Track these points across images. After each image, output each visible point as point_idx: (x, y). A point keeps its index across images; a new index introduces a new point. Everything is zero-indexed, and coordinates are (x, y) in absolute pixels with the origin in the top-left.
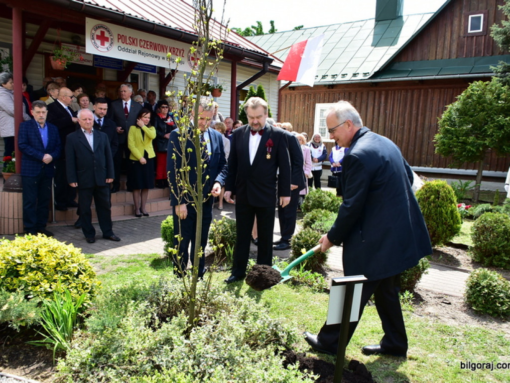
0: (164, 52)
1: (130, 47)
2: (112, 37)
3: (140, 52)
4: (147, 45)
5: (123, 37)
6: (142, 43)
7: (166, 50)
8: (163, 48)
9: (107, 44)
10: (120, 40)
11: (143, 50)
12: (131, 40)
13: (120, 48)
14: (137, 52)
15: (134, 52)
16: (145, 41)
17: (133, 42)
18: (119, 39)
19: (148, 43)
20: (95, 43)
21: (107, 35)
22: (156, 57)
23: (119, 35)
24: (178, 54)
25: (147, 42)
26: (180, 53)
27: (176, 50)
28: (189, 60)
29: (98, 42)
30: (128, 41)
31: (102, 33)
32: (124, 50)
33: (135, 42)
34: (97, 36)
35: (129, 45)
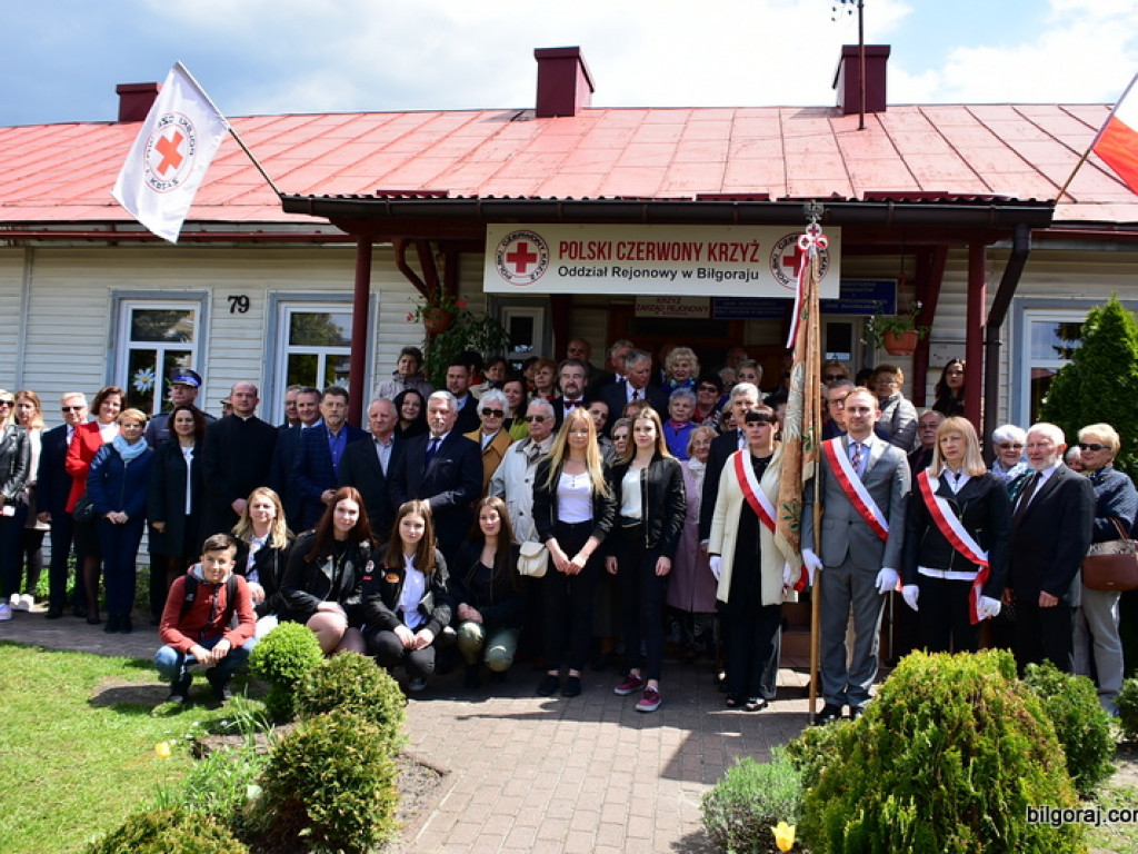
0: (689, 259)
1: (588, 264)
2: (544, 251)
3: (616, 271)
4: (639, 251)
5: (574, 246)
6: (623, 251)
7: (698, 252)
8: (686, 251)
9: (531, 267)
10: (566, 255)
11: (625, 265)
12: (595, 249)
13: (563, 271)
14: (610, 272)
15: (602, 273)
16: (634, 244)
17: (600, 251)
18: (561, 252)
19: (642, 247)
20: (503, 269)
21: (532, 248)
22: (664, 274)
23: (562, 243)
24: (739, 255)
25: (639, 244)
26: (744, 253)
27: (731, 249)
28: (776, 266)
29: (511, 267)
30: (586, 252)
31: (522, 247)
32: (575, 272)
33: (606, 250)
34: (509, 255)
35: (588, 260)
